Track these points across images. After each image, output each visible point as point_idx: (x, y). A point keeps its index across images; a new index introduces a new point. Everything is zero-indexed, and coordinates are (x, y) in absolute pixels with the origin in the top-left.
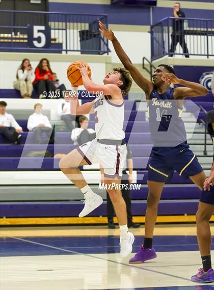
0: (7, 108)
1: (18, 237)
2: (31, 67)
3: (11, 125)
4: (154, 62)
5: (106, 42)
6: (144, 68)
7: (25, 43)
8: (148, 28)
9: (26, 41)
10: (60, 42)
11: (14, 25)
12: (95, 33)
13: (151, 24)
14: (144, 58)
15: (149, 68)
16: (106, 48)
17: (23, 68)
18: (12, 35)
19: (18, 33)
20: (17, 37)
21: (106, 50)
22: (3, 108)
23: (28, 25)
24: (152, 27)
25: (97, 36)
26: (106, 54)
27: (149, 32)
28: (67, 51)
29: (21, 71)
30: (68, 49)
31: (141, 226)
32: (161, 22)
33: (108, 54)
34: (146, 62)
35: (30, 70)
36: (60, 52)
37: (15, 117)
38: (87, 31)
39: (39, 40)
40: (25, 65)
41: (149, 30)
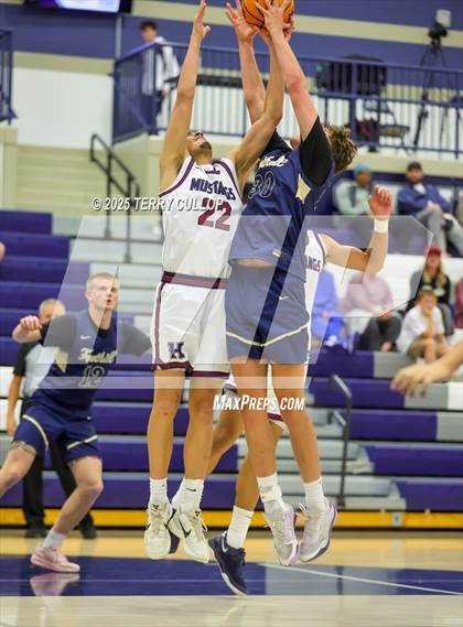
4: (119, 148)
5: (6, 94)
6: (93, 160)
8: (109, 64)
13: (118, 54)
14: (94, 137)
15: (104, 161)
16: (5, 107)
21: (5, 112)
24: (117, 64)
26: (5, 123)
27: (110, 75)
33: (9, 123)
34: (98, 146)
41: (111, 70)
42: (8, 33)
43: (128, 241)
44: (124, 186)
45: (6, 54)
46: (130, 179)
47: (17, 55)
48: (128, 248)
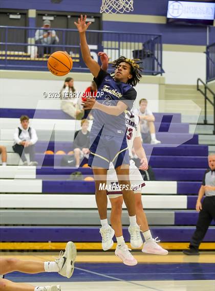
4: (209, 83)
5: (160, 63)
6: (198, 90)
8: (204, 48)
9: (78, 61)
12: (149, 53)
13: (208, 44)
14: (199, 79)
15: (203, 90)
16: (160, 68)
19: (71, 52)
21: (159, 70)
24: (208, 48)
26: (159, 75)
27: (205, 52)
33: (162, 75)
34: (200, 83)
38: (141, 51)
41: (205, 50)
42: (160, 36)
43: (214, 124)
44: (212, 100)
45: (159, 45)
47: (164, 46)
48: (214, 128)
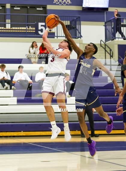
0: (24, 69)
1: (30, 143)
2: (37, 46)
3: (26, 79)
4: (106, 42)
5: (80, 32)
6: (101, 46)
7: (34, 32)
8: (104, 23)
9: (34, 31)
10: (54, 32)
11: (28, 22)
12: (73, 27)
13: (105, 21)
14: (101, 41)
15: (104, 46)
16: (79, 35)
17: (32, 46)
18: (26, 28)
19: (30, 27)
20: (29, 29)
21: (79, 36)
22: (21, 69)
23: (36, 22)
24: (106, 23)
25: (75, 28)
26: (79, 39)
27: (104, 26)
28: (57, 37)
29: (32, 48)
30: (58, 36)
31: (100, 136)
32: (111, 20)
33: (81, 38)
34: (102, 43)
35: (36, 48)
36: (54, 37)
37: (28, 75)
38: (69, 25)
39: (42, 31)
40: (34, 45)
41: (104, 24)
42: (79, 17)
43: (111, 65)
44: (109, 52)
45: (79, 22)
46: (111, 50)
47: (82, 22)
48: (111, 67)
